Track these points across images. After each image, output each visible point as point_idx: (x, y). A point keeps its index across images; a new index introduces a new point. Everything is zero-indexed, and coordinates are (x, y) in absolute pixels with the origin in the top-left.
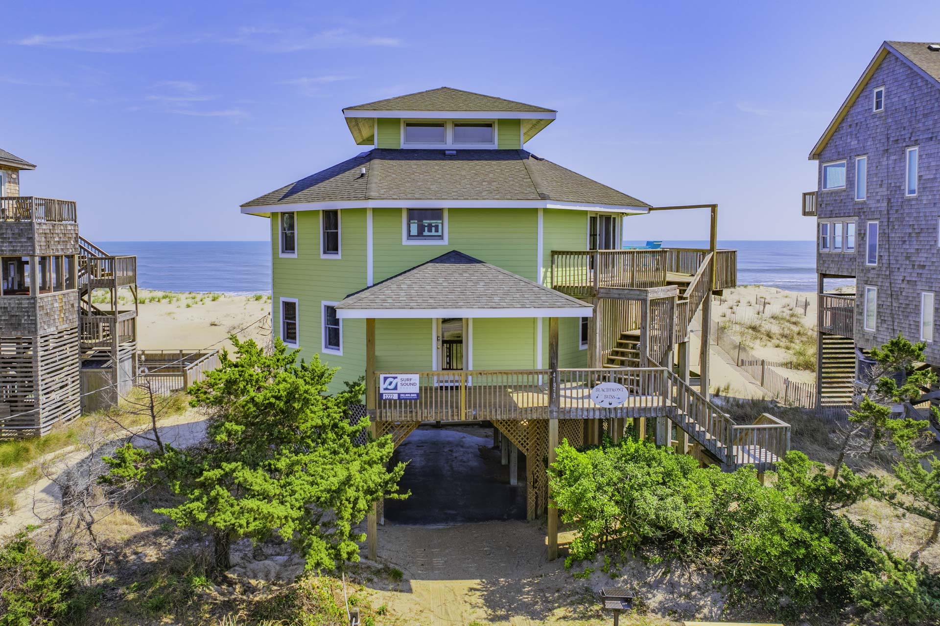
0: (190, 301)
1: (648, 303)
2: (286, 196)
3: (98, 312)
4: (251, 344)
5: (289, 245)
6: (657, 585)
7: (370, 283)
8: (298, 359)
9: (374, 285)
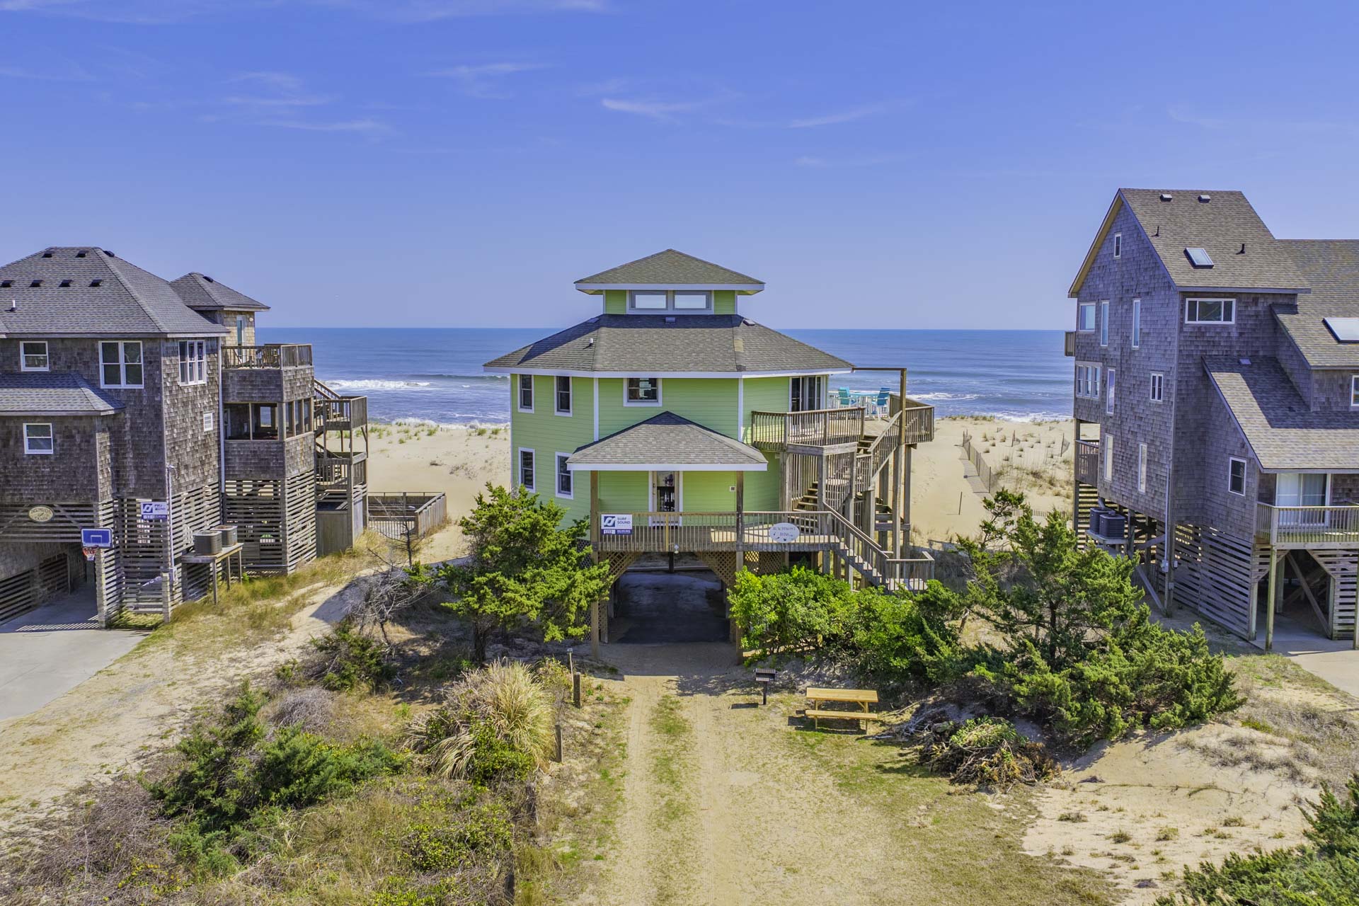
0: (403, 436)
1: (824, 458)
2: (524, 360)
3: (330, 454)
4: (501, 490)
5: (526, 401)
6: (808, 677)
7: (596, 439)
8: (537, 502)
9: (600, 441)
